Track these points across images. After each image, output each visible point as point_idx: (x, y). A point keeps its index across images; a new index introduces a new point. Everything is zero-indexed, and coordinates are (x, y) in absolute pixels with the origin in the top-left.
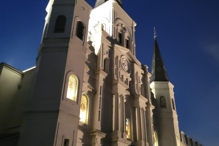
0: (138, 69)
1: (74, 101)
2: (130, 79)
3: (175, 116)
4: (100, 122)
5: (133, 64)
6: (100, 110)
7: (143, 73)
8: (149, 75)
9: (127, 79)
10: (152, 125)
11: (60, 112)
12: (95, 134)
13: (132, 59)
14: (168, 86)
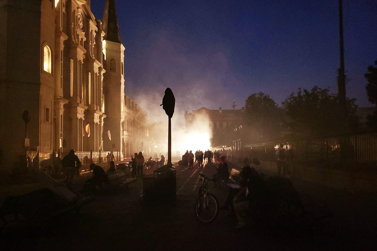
0: (93, 26)
1: (49, 73)
2: (85, 39)
3: (123, 81)
4: (62, 89)
5: (89, 19)
6: (62, 77)
7: (97, 31)
8: (103, 34)
9: (82, 39)
10: (102, 89)
11: (41, 85)
12: (59, 100)
13: (88, 13)
14: (120, 48)
